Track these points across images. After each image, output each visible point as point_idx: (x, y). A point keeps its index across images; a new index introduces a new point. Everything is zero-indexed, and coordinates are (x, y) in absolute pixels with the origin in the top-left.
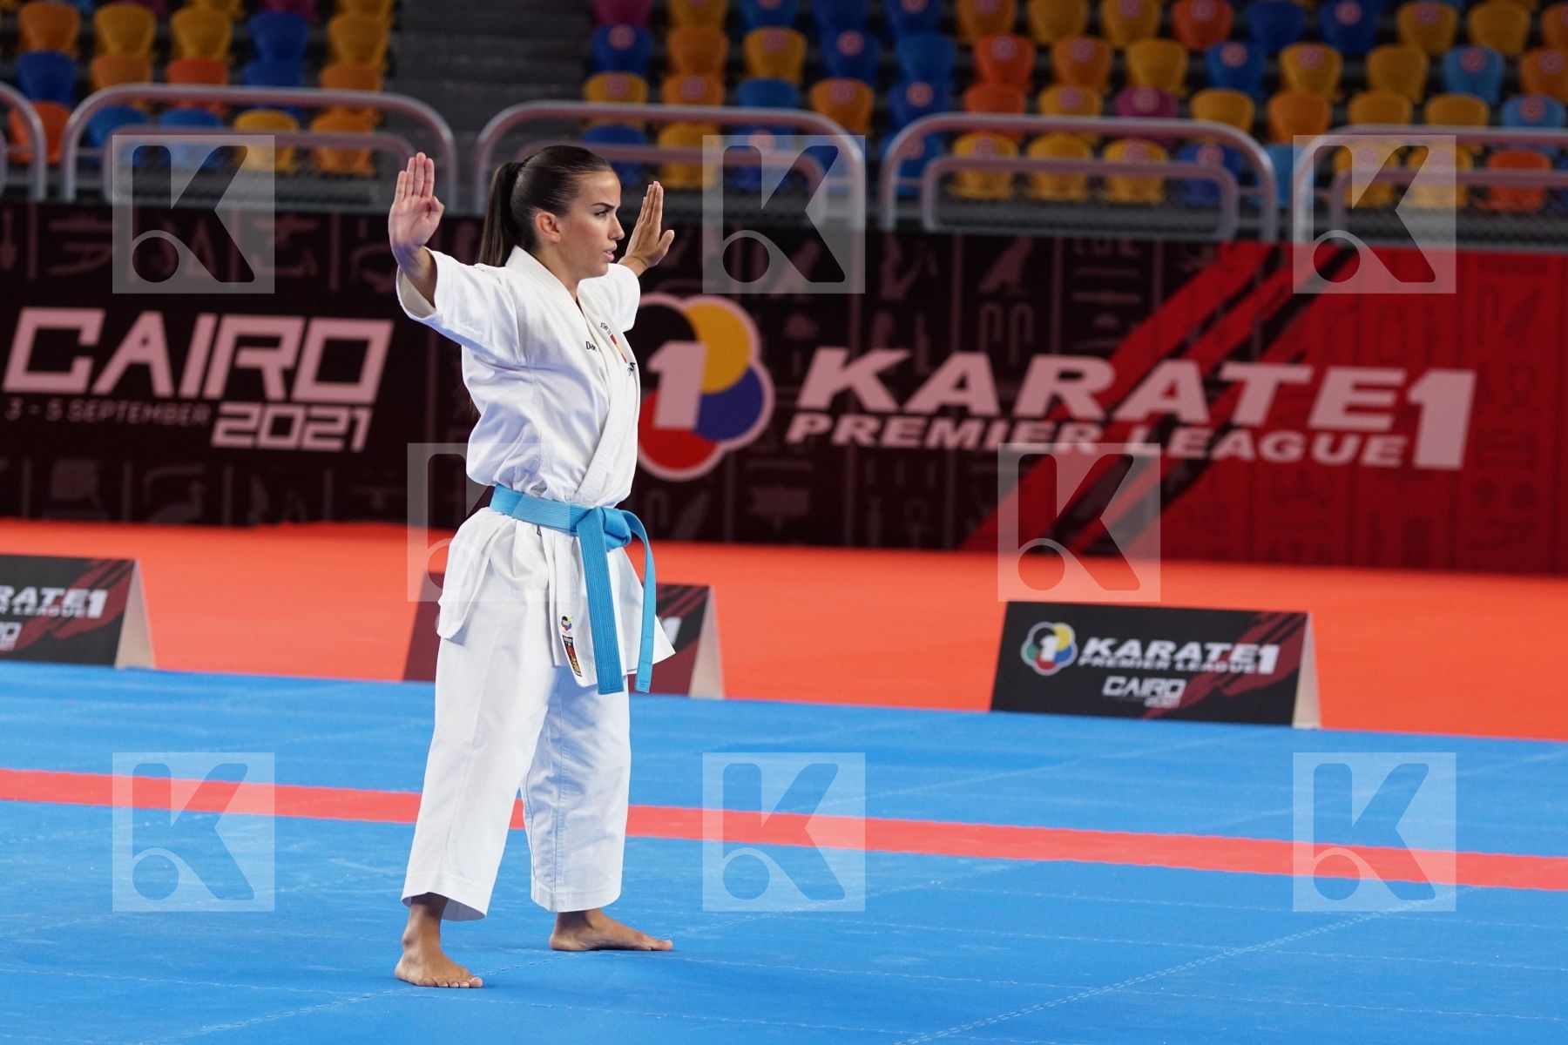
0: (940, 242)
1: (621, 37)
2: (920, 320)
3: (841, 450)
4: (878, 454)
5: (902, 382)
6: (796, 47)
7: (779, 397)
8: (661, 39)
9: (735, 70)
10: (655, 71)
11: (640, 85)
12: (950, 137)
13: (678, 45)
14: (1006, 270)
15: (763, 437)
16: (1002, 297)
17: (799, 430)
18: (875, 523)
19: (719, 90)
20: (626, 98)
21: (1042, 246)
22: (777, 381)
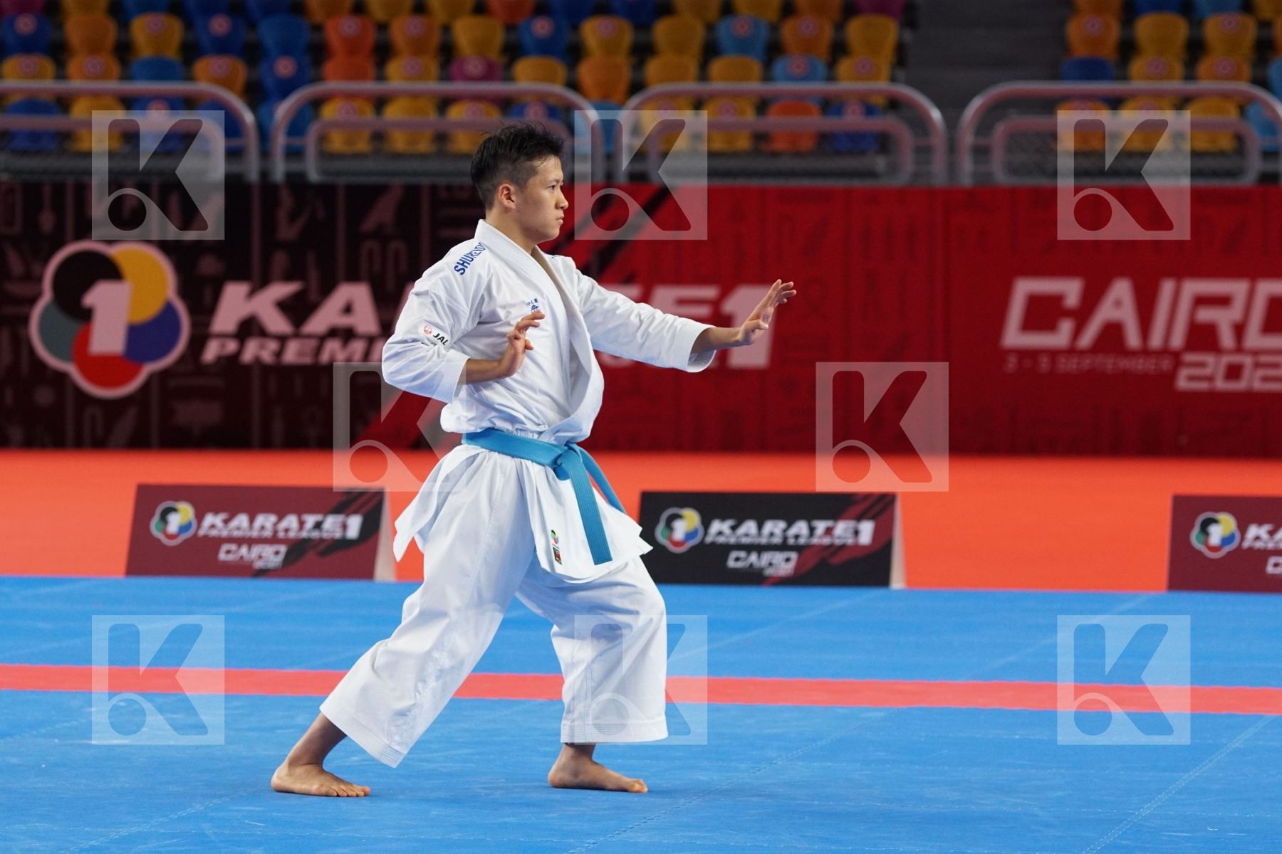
0: (326, 191)
1: (25, 24)
2: (311, 258)
3: (248, 368)
4: (278, 372)
5: (297, 309)
6: (174, 30)
7: (194, 325)
8: (60, 26)
9: (123, 50)
10: (58, 53)
11: (47, 65)
12: (317, 104)
13: (75, 29)
14: (382, 213)
15: (182, 359)
16: (379, 234)
17: (211, 352)
18: (278, 427)
19: (116, 68)
20: (37, 76)
21: (412, 192)
22: (193, 311)
